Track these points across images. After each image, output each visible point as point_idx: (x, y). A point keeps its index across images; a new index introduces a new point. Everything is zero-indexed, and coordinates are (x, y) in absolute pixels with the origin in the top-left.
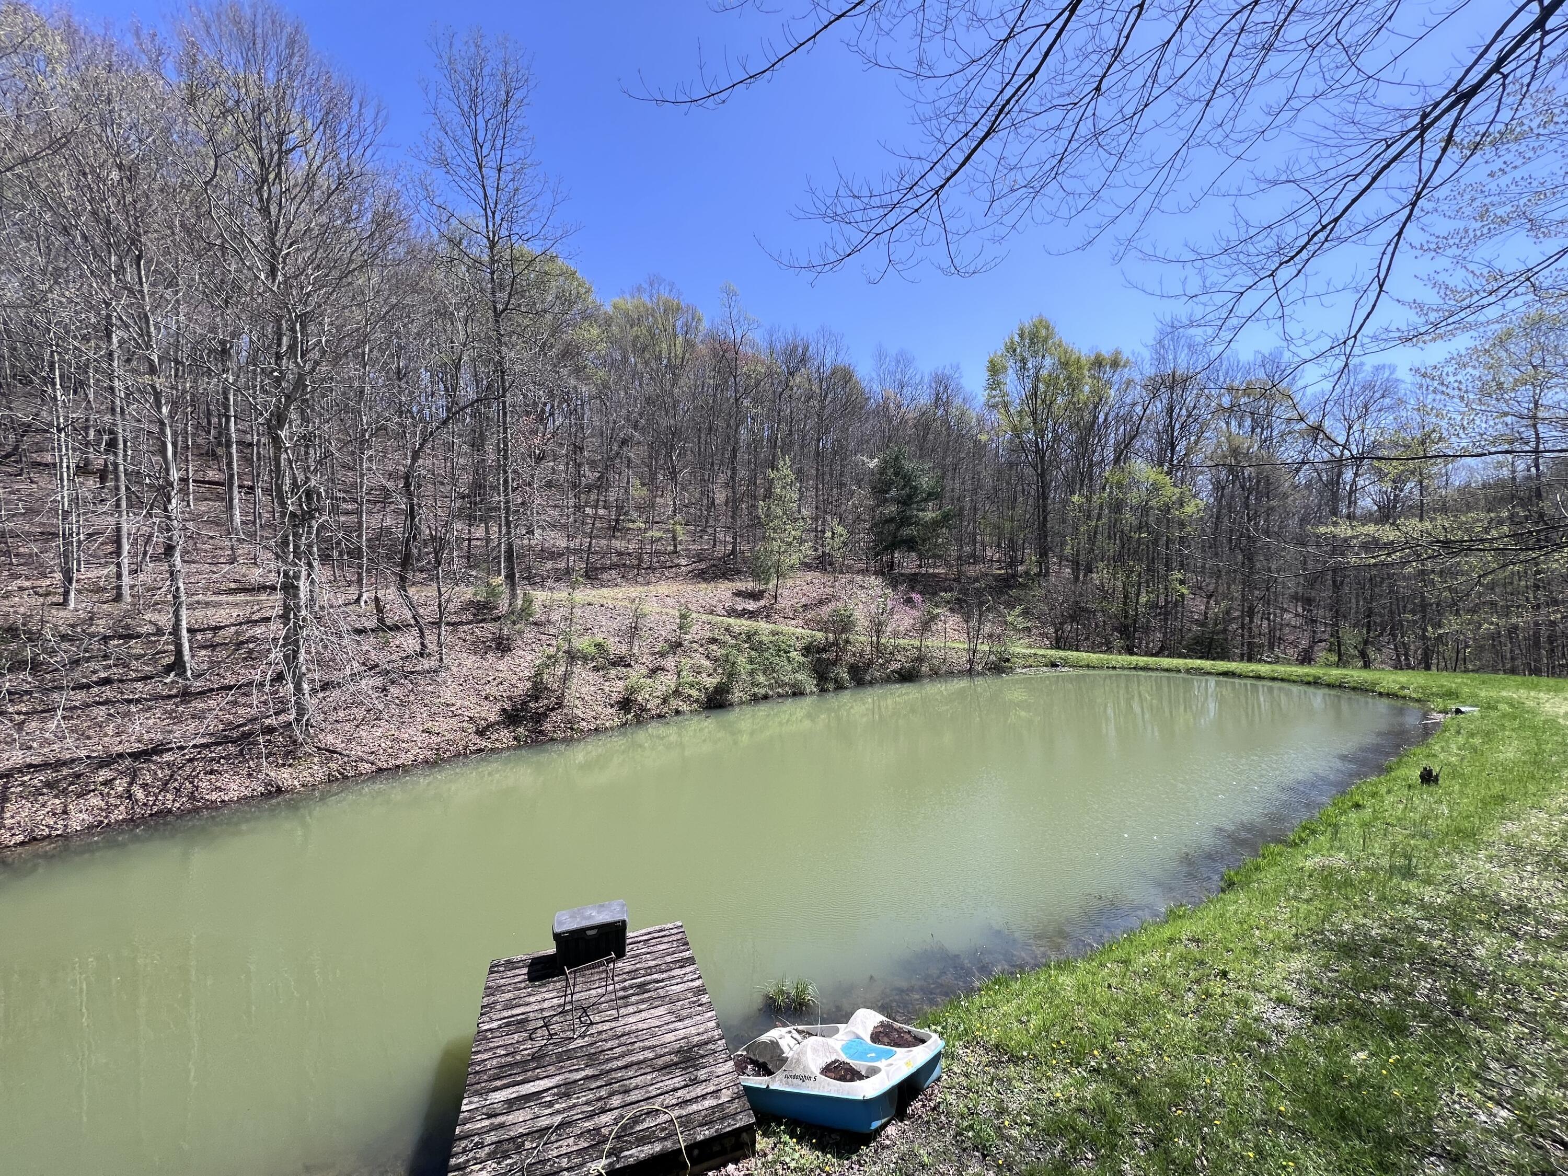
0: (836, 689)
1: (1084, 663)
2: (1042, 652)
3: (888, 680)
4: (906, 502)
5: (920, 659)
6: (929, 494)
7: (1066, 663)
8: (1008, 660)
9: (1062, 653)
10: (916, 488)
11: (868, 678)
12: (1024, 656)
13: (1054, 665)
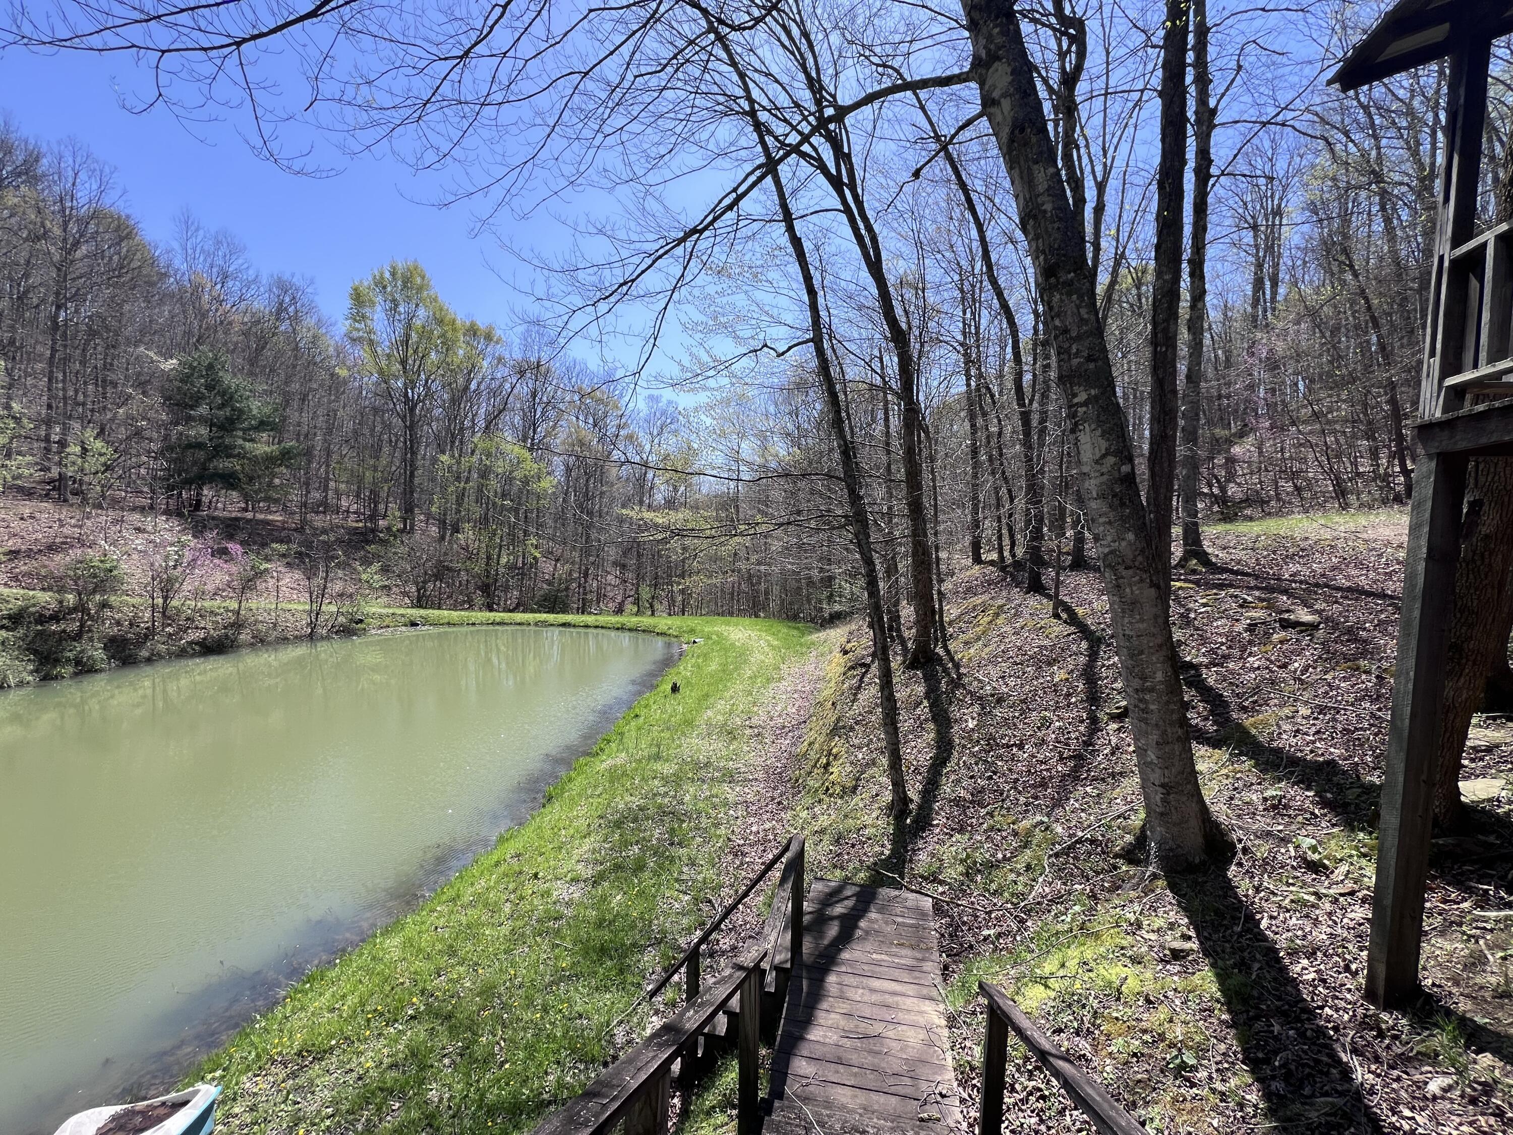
0: (76, 674)
1: (446, 621)
2: (401, 611)
3: (182, 654)
4: (227, 426)
5: (238, 625)
6: (262, 423)
7: (426, 621)
8: (361, 621)
9: (422, 612)
10: (241, 411)
11: (145, 653)
12: (381, 616)
13: (414, 624)
